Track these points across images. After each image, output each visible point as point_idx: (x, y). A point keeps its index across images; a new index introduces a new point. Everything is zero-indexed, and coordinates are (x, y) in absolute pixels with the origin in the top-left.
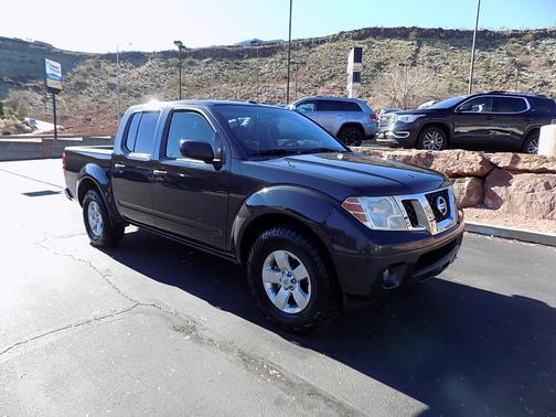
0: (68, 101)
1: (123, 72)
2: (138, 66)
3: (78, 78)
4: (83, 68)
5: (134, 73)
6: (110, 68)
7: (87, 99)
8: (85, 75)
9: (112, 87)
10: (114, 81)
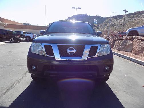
0: (102, 29)
1: (116, 21)
2: (121, 19)
3: (105, 23)
4: (106, 21)
5: (119, 21)
6: (113, 20)
7: (106, 28)
8: (107, 22)
9: (112, 25)
10: (113, 23)
